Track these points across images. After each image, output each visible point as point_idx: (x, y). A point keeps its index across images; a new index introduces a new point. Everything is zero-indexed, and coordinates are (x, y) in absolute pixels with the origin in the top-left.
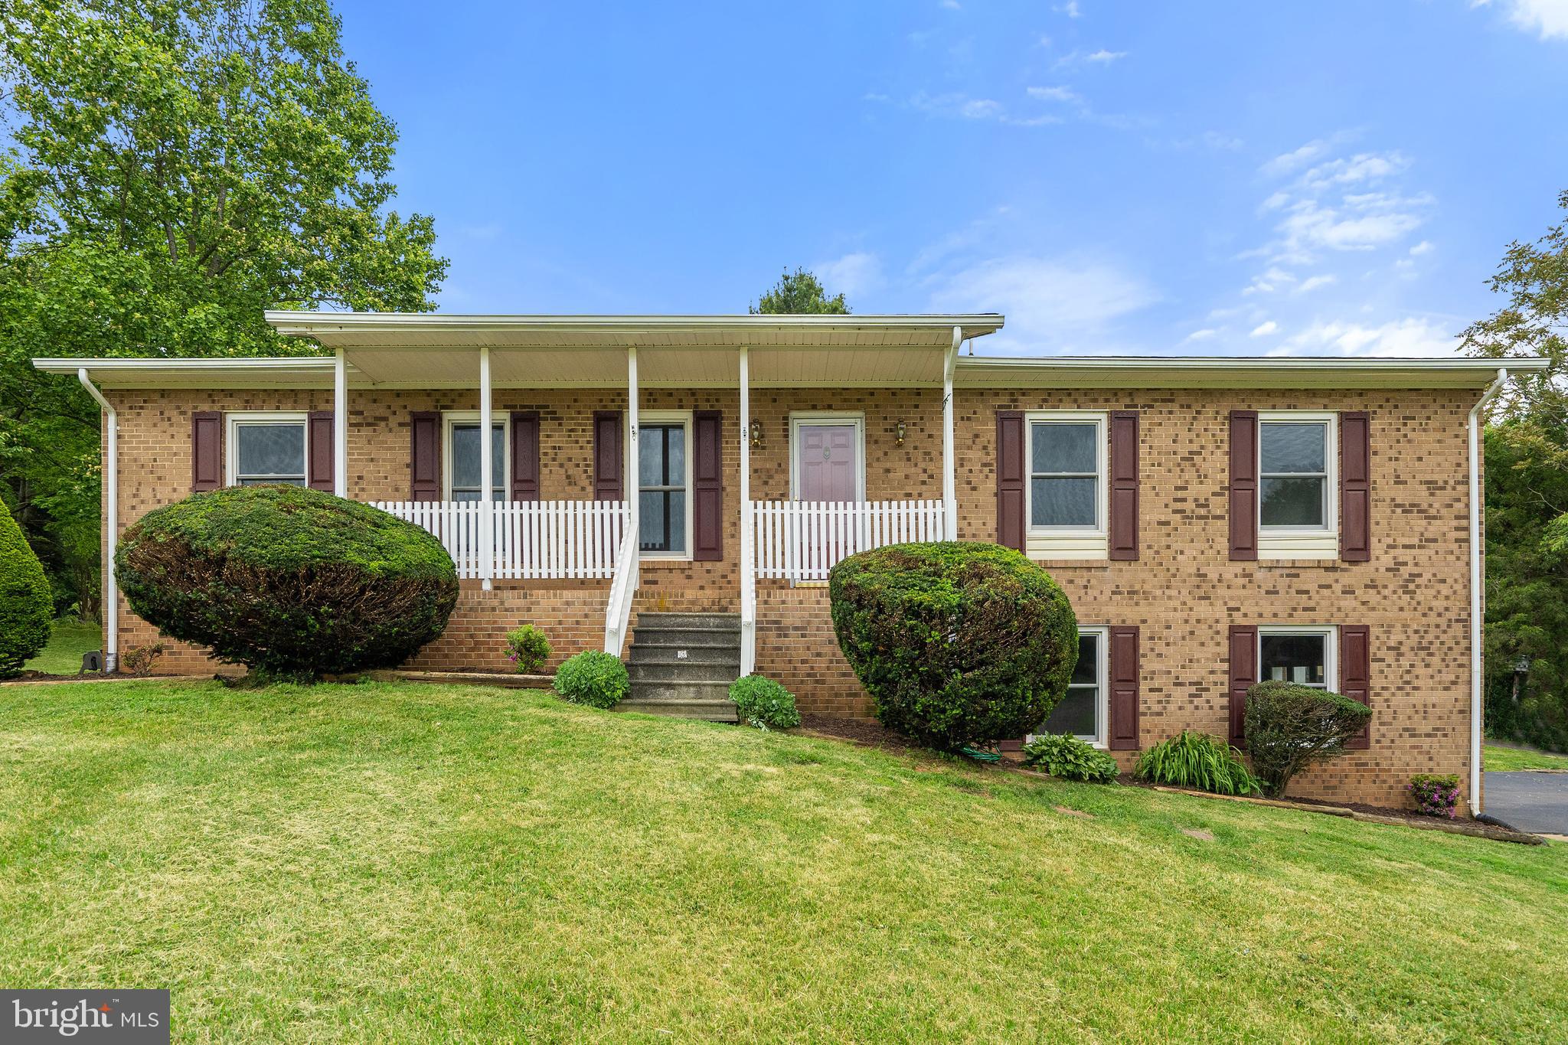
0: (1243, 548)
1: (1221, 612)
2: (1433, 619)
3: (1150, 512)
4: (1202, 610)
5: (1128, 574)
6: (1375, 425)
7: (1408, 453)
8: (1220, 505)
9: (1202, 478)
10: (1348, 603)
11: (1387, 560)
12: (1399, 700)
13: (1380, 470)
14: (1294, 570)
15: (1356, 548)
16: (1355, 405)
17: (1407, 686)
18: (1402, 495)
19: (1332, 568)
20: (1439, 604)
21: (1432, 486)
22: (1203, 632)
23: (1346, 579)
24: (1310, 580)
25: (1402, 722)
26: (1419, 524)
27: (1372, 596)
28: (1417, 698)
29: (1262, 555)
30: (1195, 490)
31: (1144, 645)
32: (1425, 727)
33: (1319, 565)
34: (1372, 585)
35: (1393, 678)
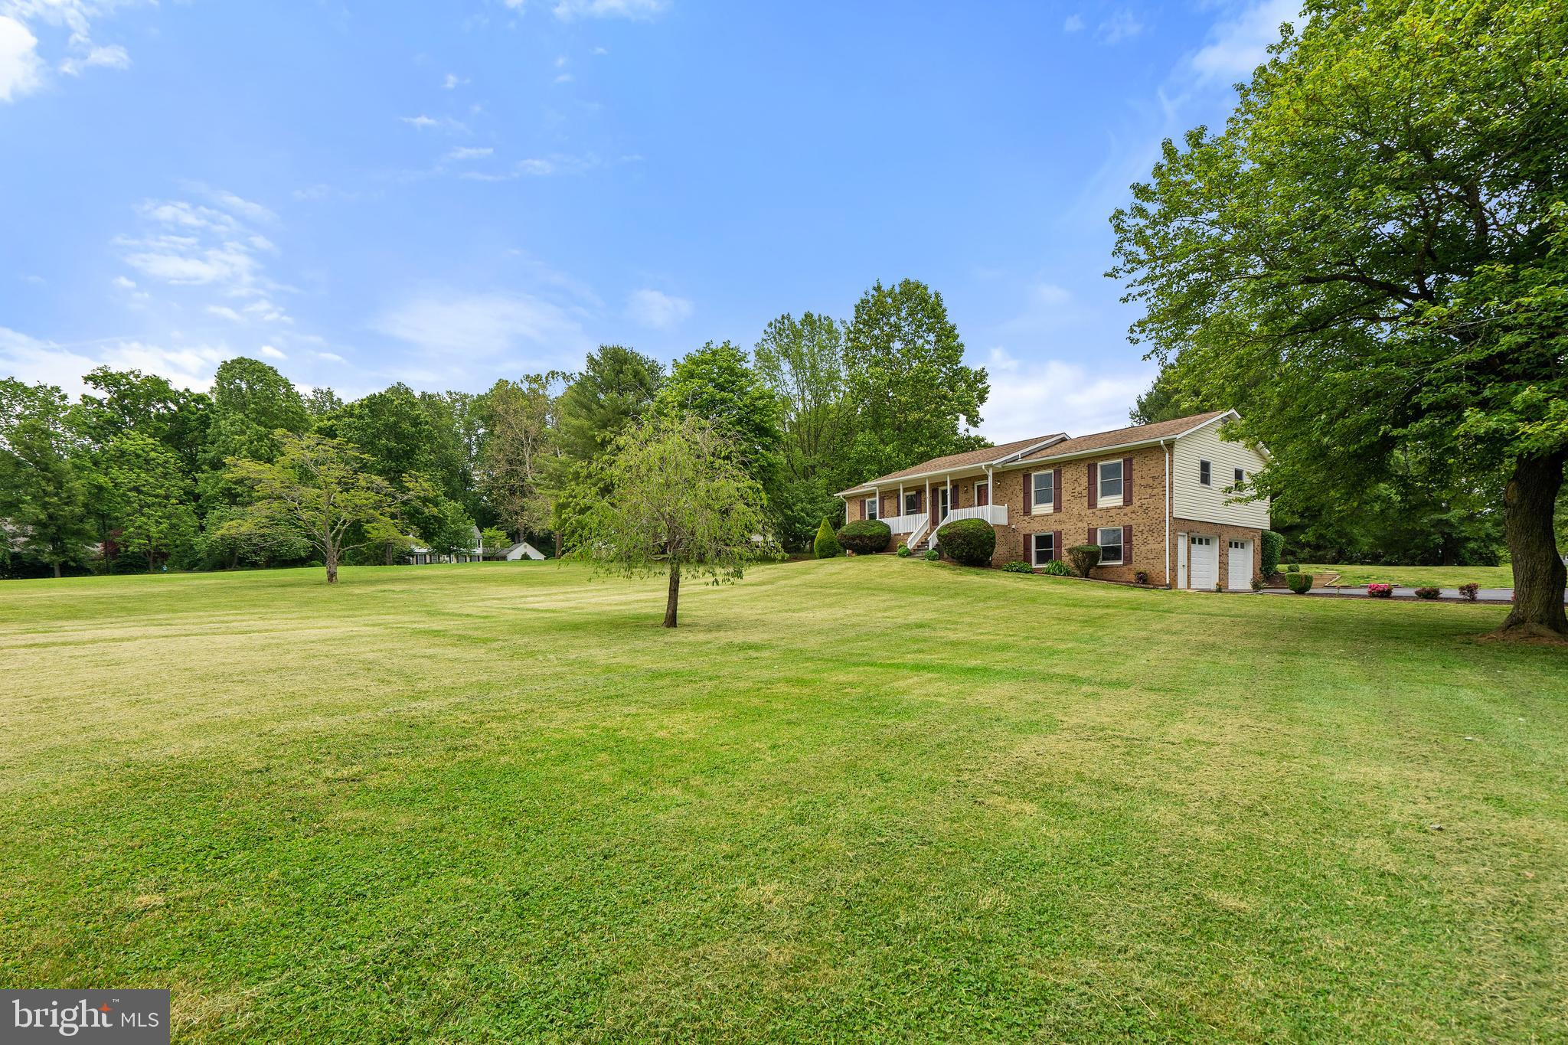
0: (1092, 504)
1: (1086, 525)
2: (1154, 521)
3: (1065, 497)
4: (1080, 524)
5: (1059, 516)
6: (1134, 461)
7: (1145, 468)
8: (1085, 493)
9: (1080, 485)
10: (1126, 518)
11: (1138, 504)
12: (1143, 547)
13: (1136, 475)
14: (1108, 510)
15: (1128, 501)
16: (1128, 456)
17: (1145, 543)
18: (1143, 482)
19: (1120, 508)
20: (1156, 516)
21: (1154, 478)
22: (1080, 531)
23: (1125, 511)
24: (1113, 513)
25: (1144, 555)
26: (1149, 491)
27: (1134, 516)
28: (1148, 547)
29: (1099, 506)
30: (1079, 489)
31: (1063, 536)
32: (1151, 556)
33: (1115, 508)
34: (1133, 512)
35: (1140, 541)
